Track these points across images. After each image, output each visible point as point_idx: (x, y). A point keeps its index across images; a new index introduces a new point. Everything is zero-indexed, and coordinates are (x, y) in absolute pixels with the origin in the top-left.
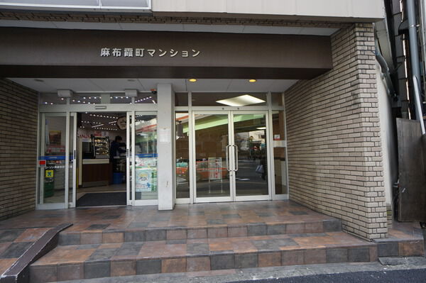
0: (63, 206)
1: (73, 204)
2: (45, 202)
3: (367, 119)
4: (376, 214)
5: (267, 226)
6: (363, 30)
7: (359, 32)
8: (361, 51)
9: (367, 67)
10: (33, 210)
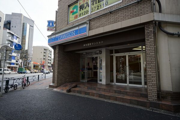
0: (85, 81)
1: (87, 81)
2: (82, 80)
3: (149, 57)
4: (152, 92)
5: (121, 91)
6: (148, 25)
7: (146, 26)
8: (147, 33)
9: (149, 38)
10: (80, 81)
